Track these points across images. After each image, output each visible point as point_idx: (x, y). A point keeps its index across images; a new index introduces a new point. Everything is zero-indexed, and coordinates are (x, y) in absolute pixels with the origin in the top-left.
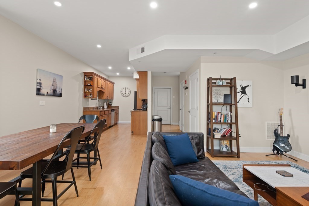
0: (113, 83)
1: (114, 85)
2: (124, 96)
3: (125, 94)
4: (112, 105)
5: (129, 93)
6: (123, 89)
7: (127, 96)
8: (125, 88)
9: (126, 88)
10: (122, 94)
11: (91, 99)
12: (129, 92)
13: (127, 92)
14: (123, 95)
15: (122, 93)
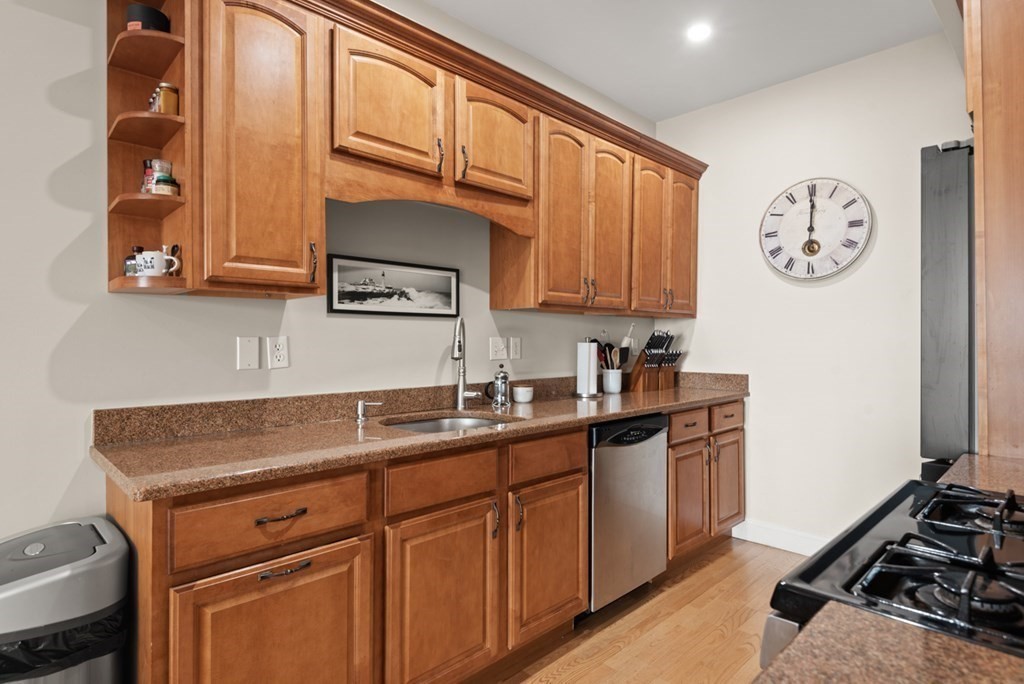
0: (690, 171)
1: (705, 182)
2: (799, 270)
3: (811, 247)
4: (687, 367)
5: (858, 234)
6: (783, 205)
7: (830, 268)
8: (802, 195)
9: (812, 191)
10: (775, 252)
11: (331, 310)
12: (853, 224)
13: (830, 234)
14: (790, 264)
15: (772, 244)
